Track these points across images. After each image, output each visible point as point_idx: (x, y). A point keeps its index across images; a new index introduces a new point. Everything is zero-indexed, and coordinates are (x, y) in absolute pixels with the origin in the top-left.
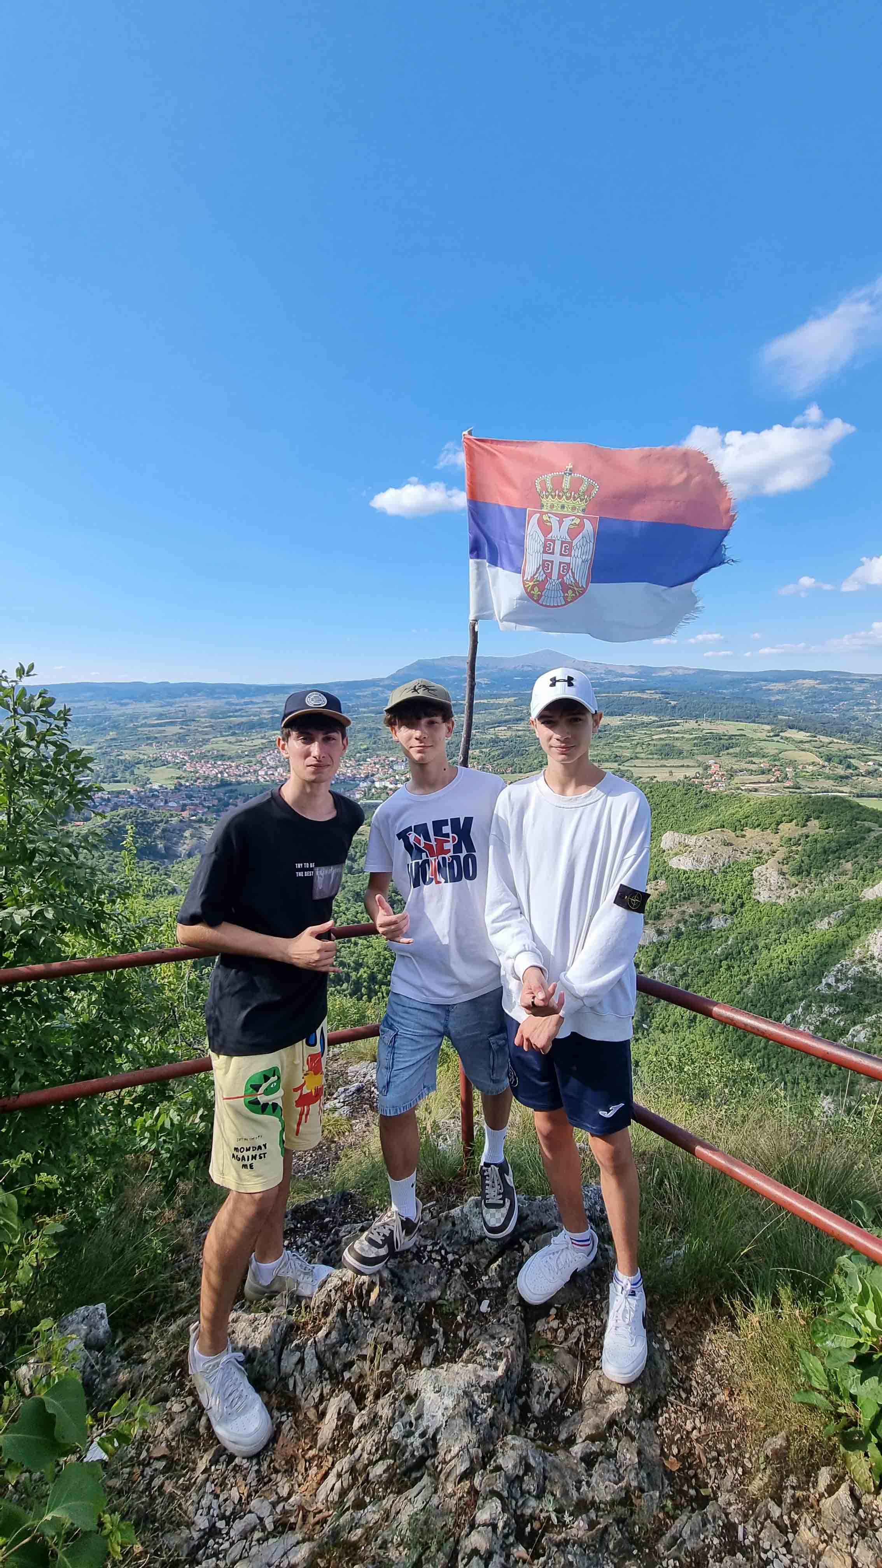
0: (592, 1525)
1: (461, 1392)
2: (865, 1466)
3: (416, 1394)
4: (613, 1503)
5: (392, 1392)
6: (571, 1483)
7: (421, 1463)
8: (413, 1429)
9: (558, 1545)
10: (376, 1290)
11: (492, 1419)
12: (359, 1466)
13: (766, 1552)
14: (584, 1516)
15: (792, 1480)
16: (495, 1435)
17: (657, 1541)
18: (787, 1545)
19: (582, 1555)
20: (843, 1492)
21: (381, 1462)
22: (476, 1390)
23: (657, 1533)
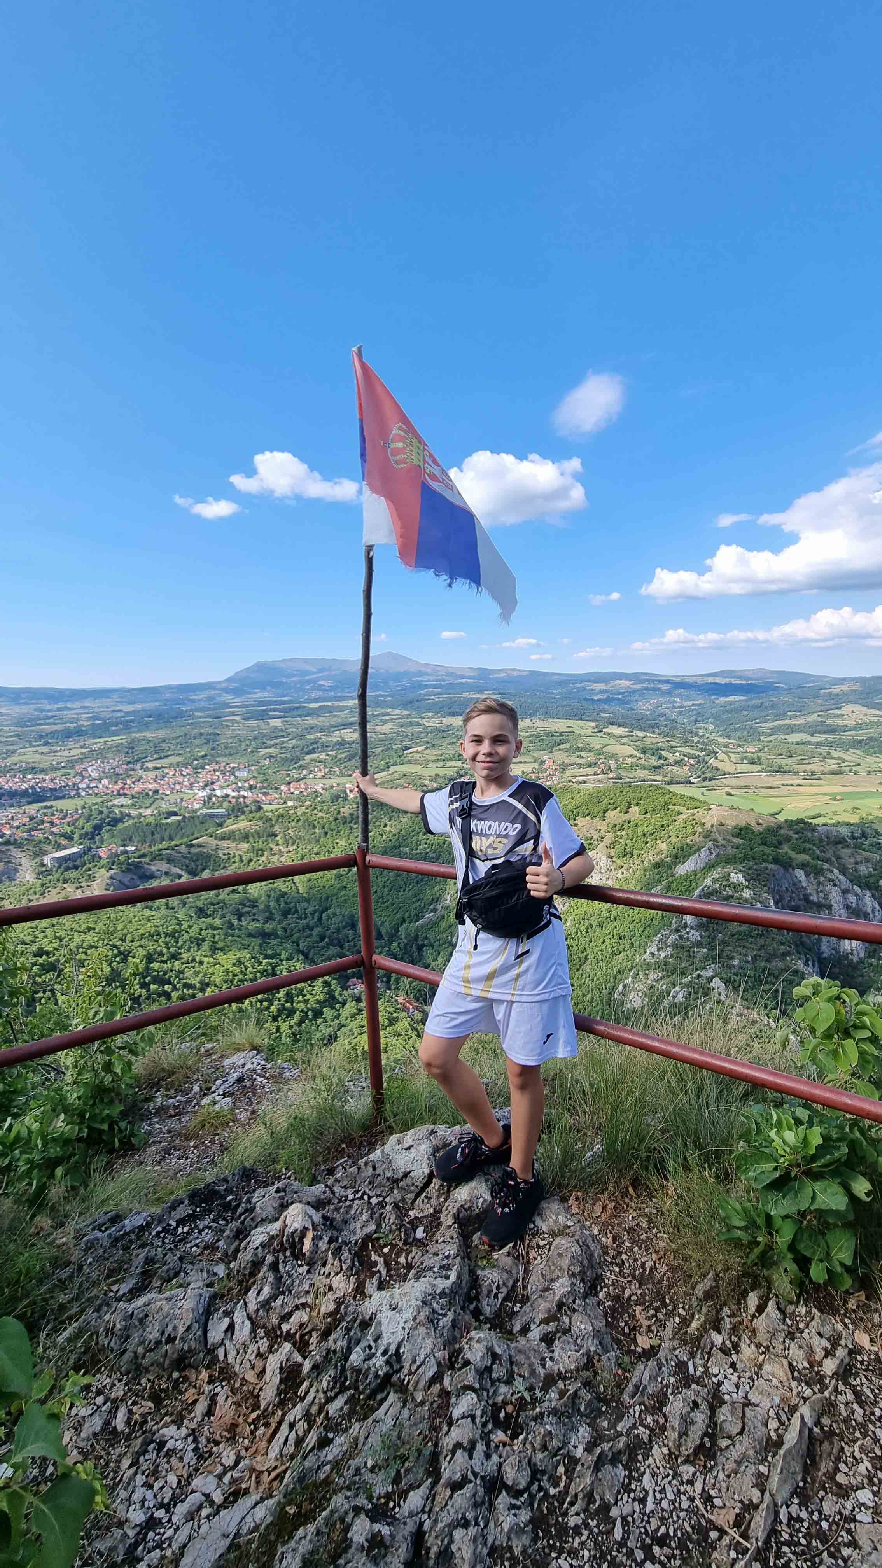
0: (562, 1394)
1: (419, 1303)
2: (786, 1280)
3: (371, 1319)
4: (578, 1369)
5: (344, 1324)
6: (536, 1362)
7: (385, 1383)
8: (373, 1351)
9: (535, 1419)
10: (310, 1235)
11: (453, 1321)
12: (314, 1410)
13: (716, 1376)
14: (554, 1388)
15: (726, 1311)
16: (458, 1335)
17: (622, 1393)
18: (733, 1365)
19: (557, 1423)
20: (771, 1307)
21: (340, 1397)
22: (434, 1298)
23: (620, 1386)
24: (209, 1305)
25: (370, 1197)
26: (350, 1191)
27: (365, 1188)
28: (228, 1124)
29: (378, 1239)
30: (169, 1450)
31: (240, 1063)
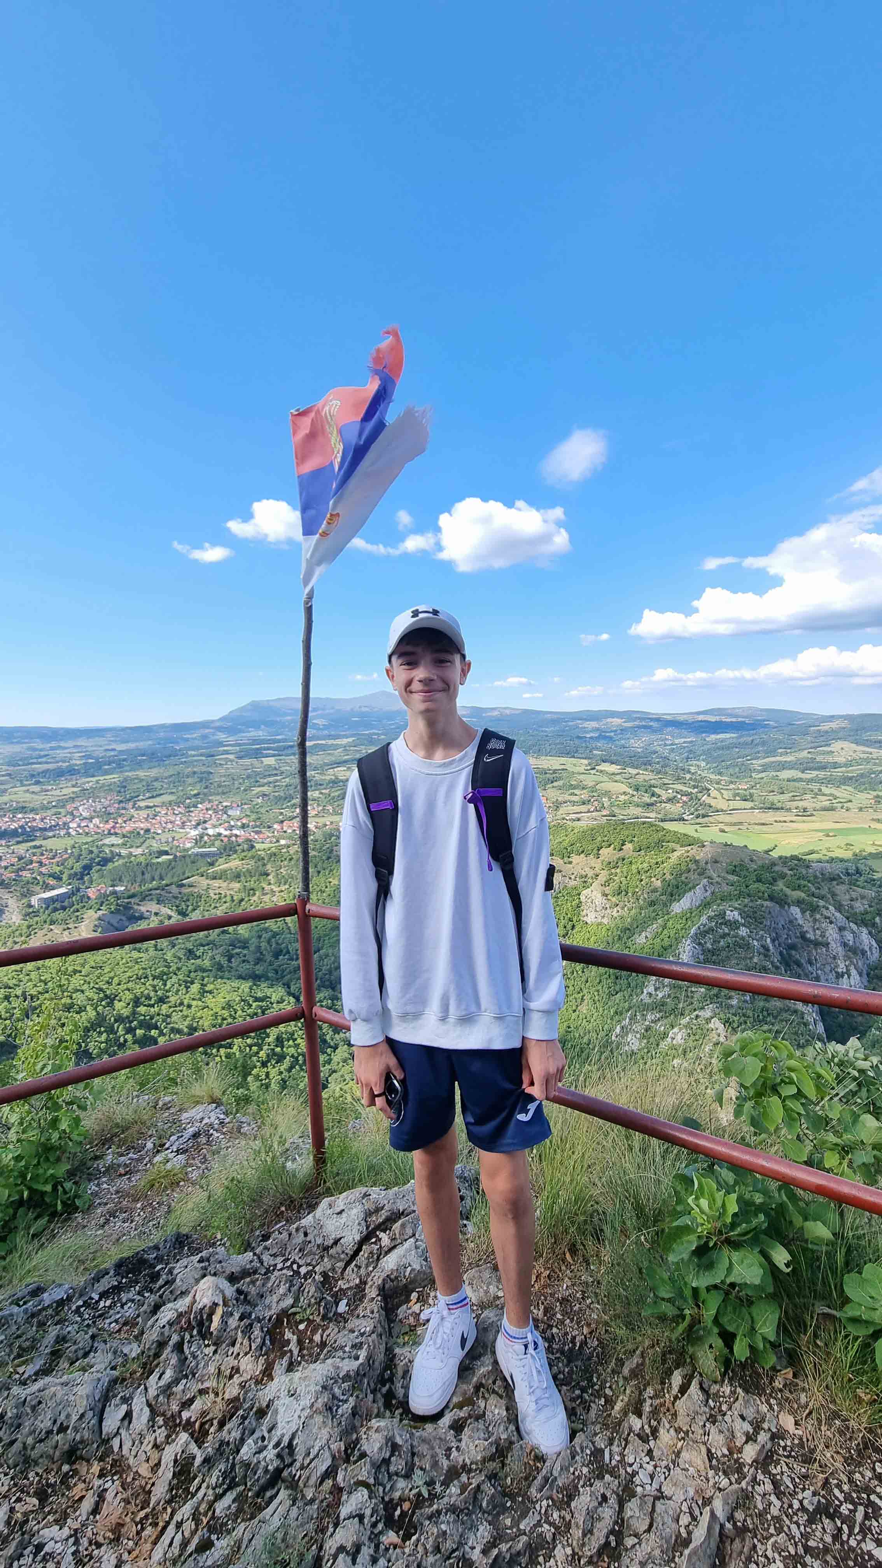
0: (463, 1488)
1: (319, 1388)
2: (711, 1356)
3: (268, 1406)
4: (484, 1460)
5: (241, 1412)
6: (440, 1452)
7: (275, 1478)
8: (266, 1443)
9: (430, 1518)
10: (219, 1311)
11: (354, 1409)
12: (203, 1507)
13: (631, 1465)
14: (456, 1482)
15: (650, 1391)
16: (358, 1424)
17: (529, 1487)
18: (650, 1453)
19: (455, 1521)
20: (694, 1388)
21: (228, 1494)
22: (336, 1382)
23: (529, 1478)
24: (108, 1391)
25: (299, 1266)
26: (280, 1259)
27: (295, 1256)
28: (178, 1183)
29: (295, 1314)
30: (47, 1553)
31: (198, 1117)
